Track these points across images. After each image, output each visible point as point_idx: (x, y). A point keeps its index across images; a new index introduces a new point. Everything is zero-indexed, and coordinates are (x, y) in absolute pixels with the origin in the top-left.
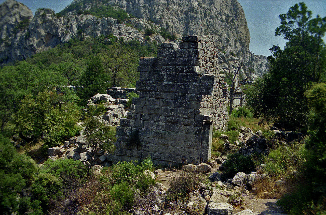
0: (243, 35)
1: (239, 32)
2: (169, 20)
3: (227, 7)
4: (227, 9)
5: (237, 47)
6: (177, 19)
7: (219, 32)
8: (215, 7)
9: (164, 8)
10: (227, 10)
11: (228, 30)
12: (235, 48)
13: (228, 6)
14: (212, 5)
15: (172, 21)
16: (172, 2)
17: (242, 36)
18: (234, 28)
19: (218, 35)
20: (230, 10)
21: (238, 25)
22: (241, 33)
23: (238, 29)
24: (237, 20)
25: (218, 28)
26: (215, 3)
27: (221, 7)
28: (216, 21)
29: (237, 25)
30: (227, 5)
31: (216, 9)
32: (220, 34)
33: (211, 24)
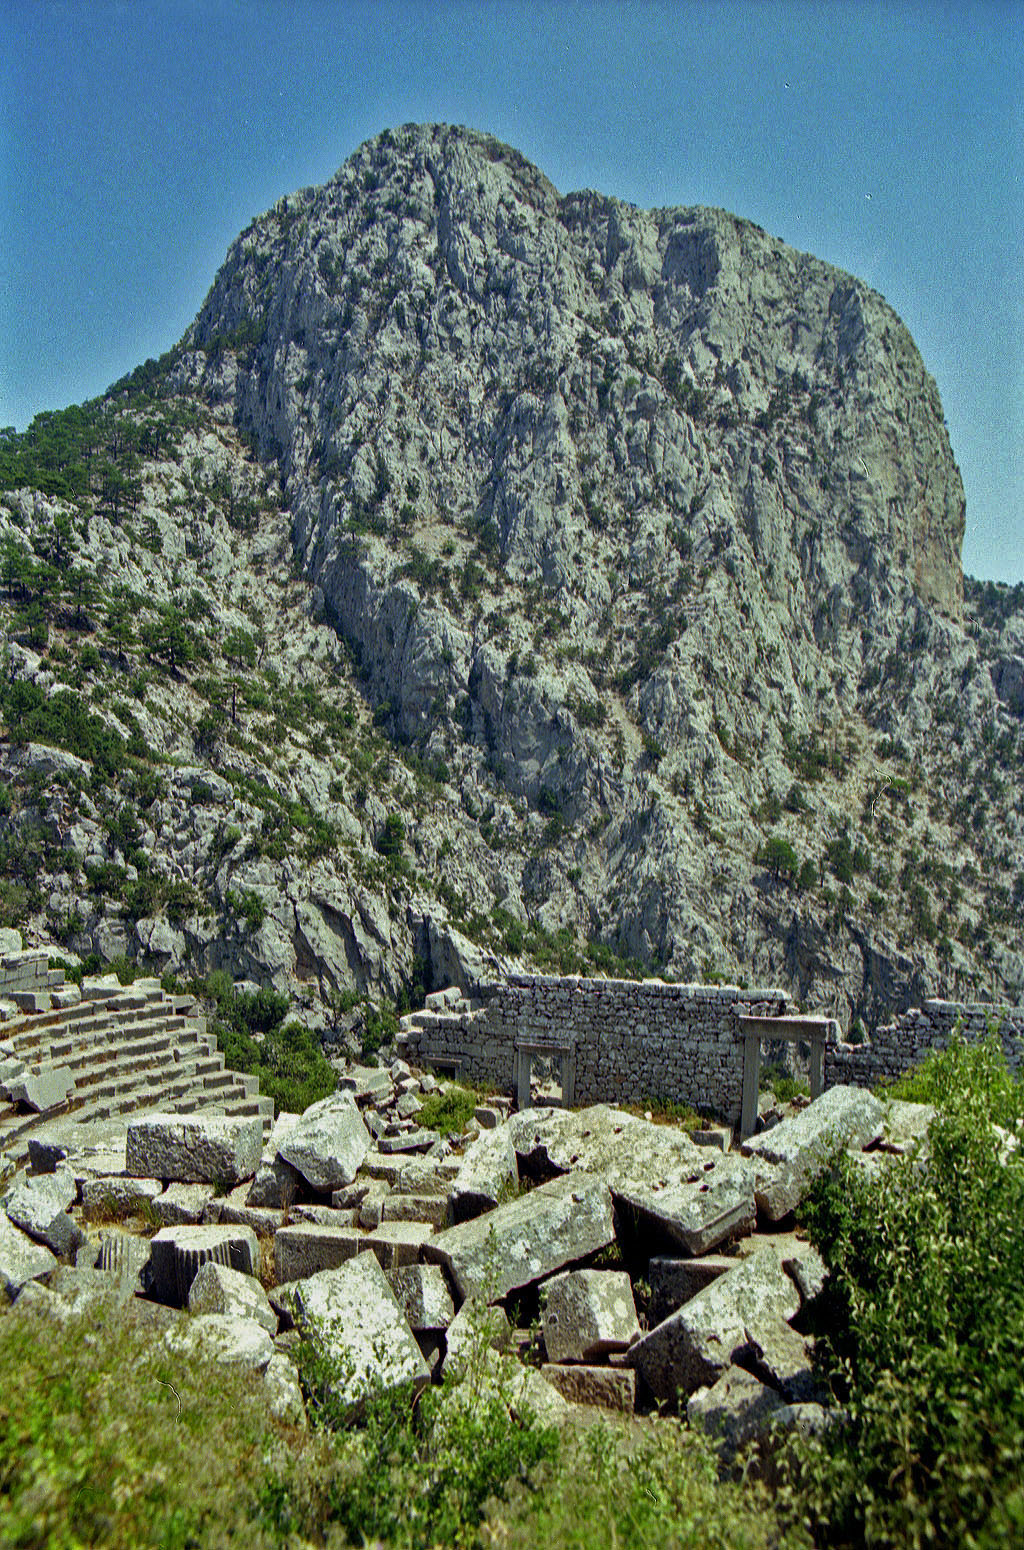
0: (870, 491)
1: (841, 479)
2: (402, 447)
3: (802, 330)
4: (798, 347)
5: (821, 571)
6: (455, 434)
7: (681, 490)
8: (708, 345)
9: (387, 384)
10: (802, 351)
11: (751, 474)
12: (810, 575)
13: (808, 328)
14: (696, 333)
15: (424, 453)
16: (446, 344)
17: (866, 497)
18: (803, 459)
19: (675, 509)
20: (822, 350)
21: (837, 433)
22: (857, 484)
23: (839, 460)
24: (839, 403)
25: (676, 469)
26: (708, 319)
27: (754, 338)
28: (667, 426)
29: (829, 433)
30: (798, 323)
31: (715, 350)
32: (687, 502)
33: (634, 451)
